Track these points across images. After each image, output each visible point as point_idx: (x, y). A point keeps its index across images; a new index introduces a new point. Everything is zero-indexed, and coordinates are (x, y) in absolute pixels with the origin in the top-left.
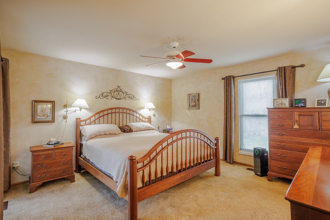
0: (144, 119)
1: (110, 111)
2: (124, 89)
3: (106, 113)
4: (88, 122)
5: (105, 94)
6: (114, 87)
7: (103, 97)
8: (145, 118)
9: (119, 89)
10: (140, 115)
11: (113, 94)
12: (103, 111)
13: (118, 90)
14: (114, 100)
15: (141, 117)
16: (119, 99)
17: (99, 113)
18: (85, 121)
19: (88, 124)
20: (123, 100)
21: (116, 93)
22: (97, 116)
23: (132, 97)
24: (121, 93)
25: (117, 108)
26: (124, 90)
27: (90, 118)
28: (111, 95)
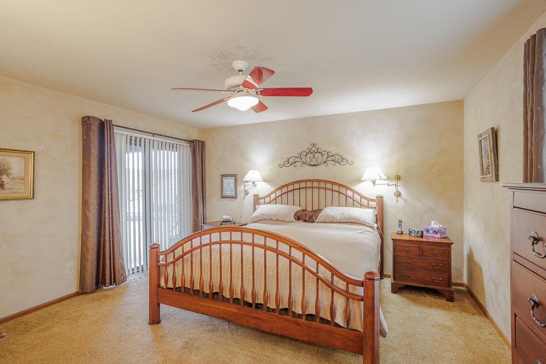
0: (365, 202)
1: (297, 186)
2: (325, 147)
3: (291, 188)
4: (267, 200)
5: (292, 160)
6: (305, 146)
7: (289, 165)
8: (369, 200)
9: (314, 149)
10: (354, 192)
11: (303, 158)
12: (287, 185)
13: (313, 151)
14: (306, 167)
15: (357, 197)
16: (314, 165)
17: (281, 188)
18: (264, 198)
19: (267, 203)
20: (322, 167)
21: (310, 155)
22: (279, 193)
23: (339, 160)
24: (317, 155)
25: (308, 181)
26: (322, 150)
27: (269, 195)
28: (301, 160)
